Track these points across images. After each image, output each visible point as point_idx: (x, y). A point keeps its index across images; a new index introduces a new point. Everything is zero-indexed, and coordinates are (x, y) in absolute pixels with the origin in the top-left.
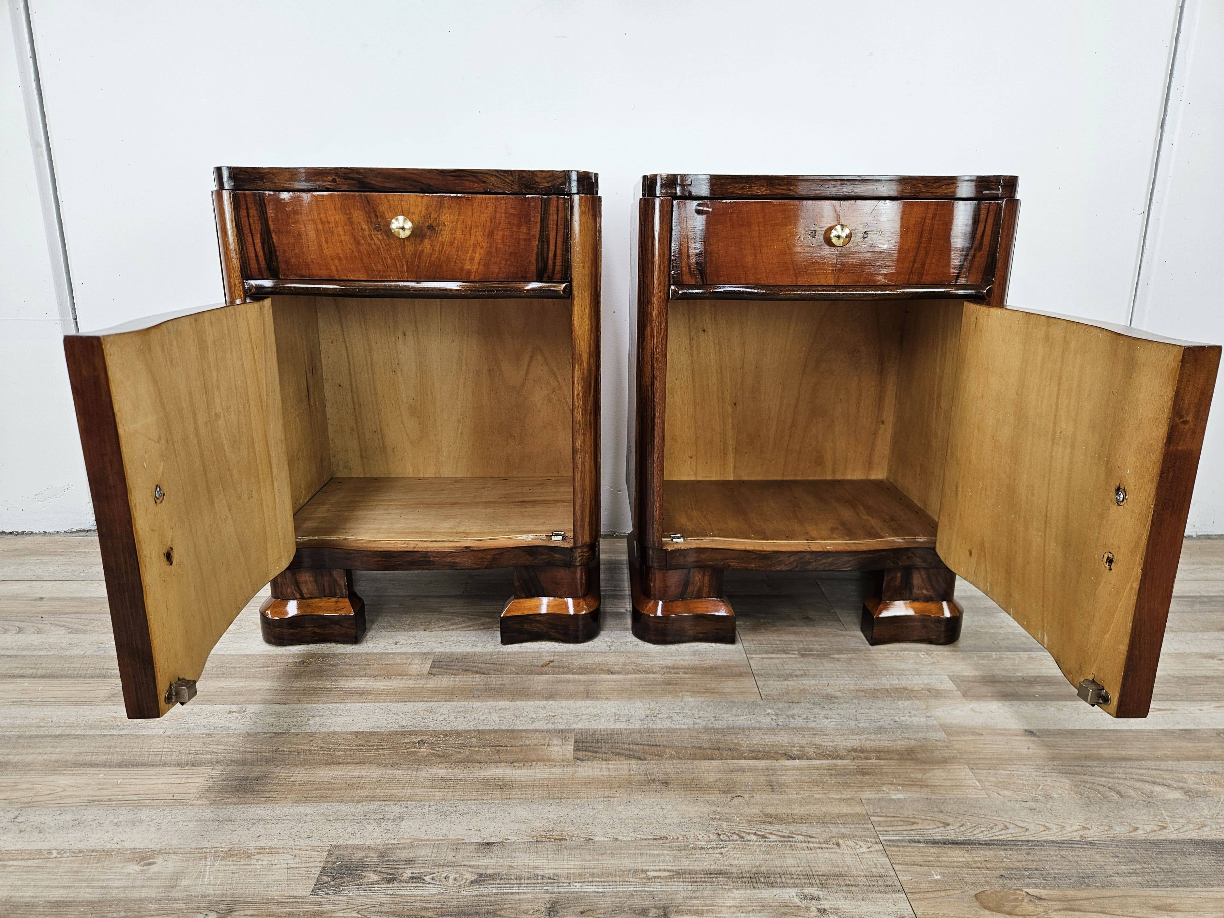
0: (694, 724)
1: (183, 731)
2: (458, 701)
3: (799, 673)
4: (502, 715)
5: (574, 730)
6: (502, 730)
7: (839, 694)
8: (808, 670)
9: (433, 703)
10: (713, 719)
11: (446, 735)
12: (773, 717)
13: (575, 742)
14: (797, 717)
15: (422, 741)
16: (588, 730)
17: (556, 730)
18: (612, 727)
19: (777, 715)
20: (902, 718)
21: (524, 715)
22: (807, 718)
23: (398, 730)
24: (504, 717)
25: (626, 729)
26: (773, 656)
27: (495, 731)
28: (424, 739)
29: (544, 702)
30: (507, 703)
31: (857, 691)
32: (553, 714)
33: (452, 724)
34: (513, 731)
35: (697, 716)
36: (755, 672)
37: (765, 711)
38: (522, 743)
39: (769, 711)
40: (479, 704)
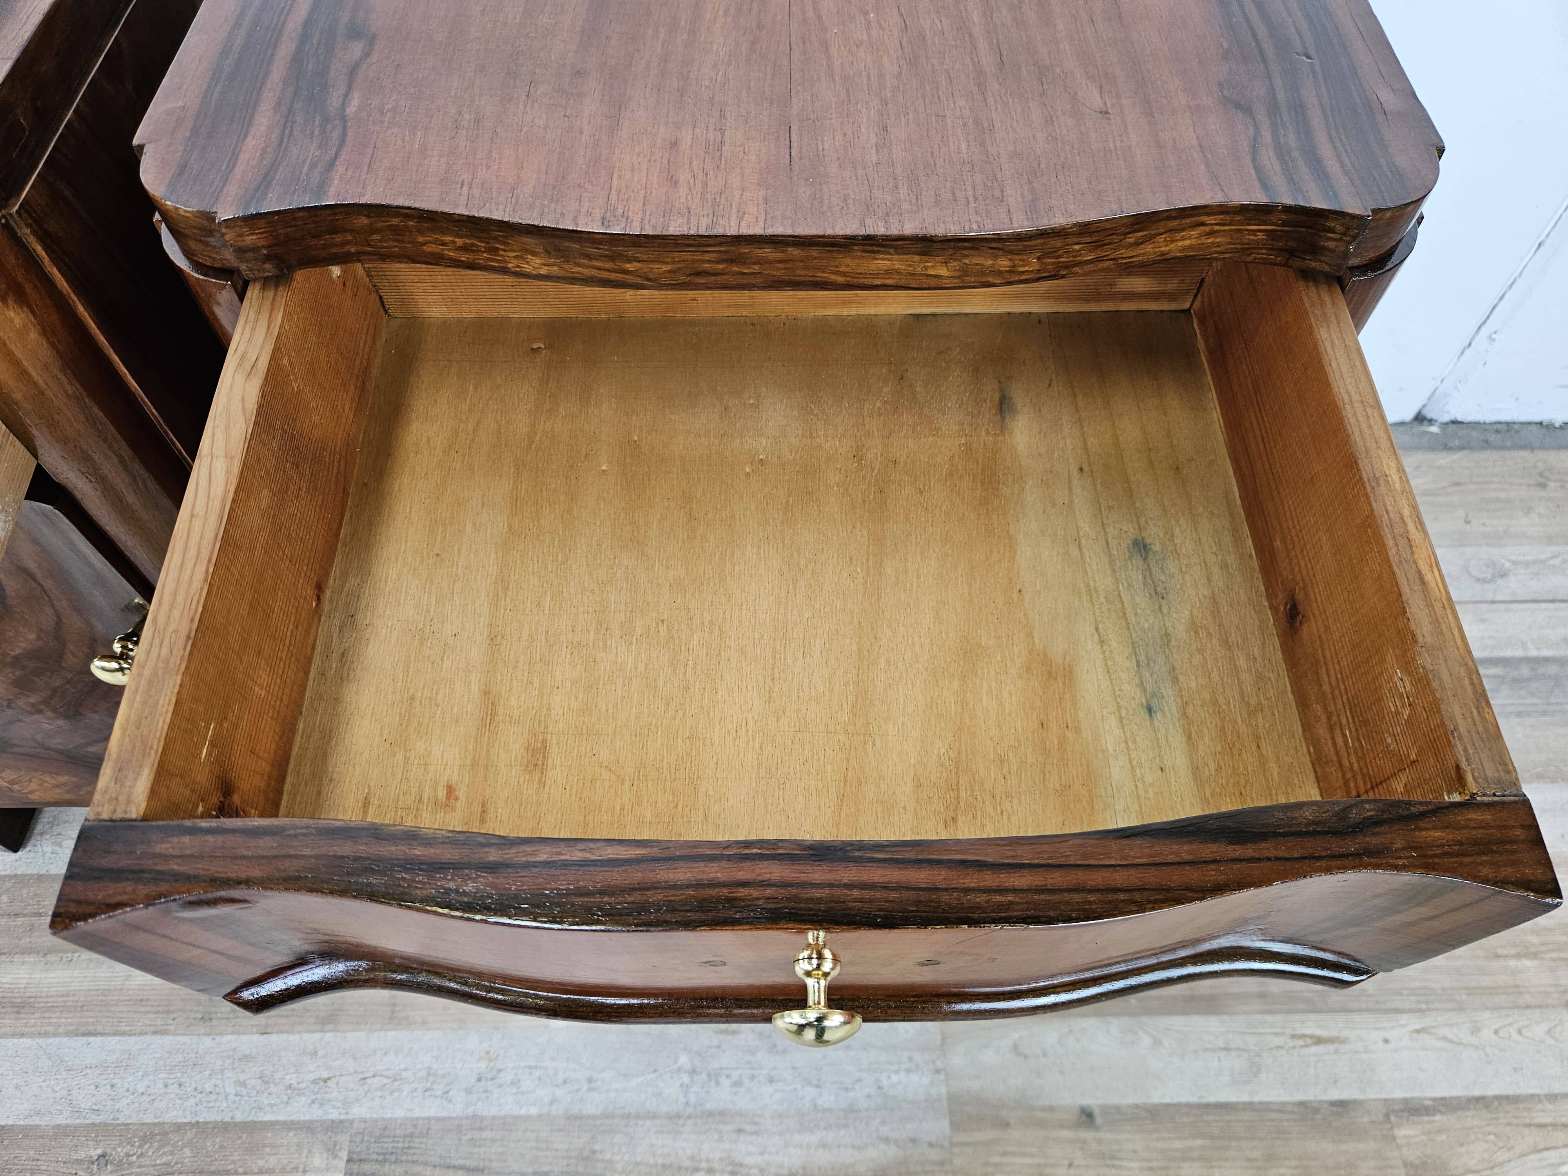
0: (553, 1101)
2: (175, 1034)
4: (242, 1077)
5: (352, 1122)
6: (236, 1124)
9: (133, 1039)
11: (144, 1139)
12: (686, 1079)
13: (349, 1161)
15: (103, 1155)
16: (376, 1121)
17: (323, 1122)
18: (418, 1113)
19: (693, 1072)
20: (895, 1078)
21: (278, 1076)
22: (738, 1084)
23: (69, 1121)
24: (243, 1084)
25: (439, 1119)
27: (225, 1127)
28: (108, 1151)
29: (317, 1036)
30: (256, 1038)
32: (325, 1075)
33: (156, 1104)
34: (252, 1127)
35: (561, 1077)
38: (261, 1163)
40: (207, 1041)
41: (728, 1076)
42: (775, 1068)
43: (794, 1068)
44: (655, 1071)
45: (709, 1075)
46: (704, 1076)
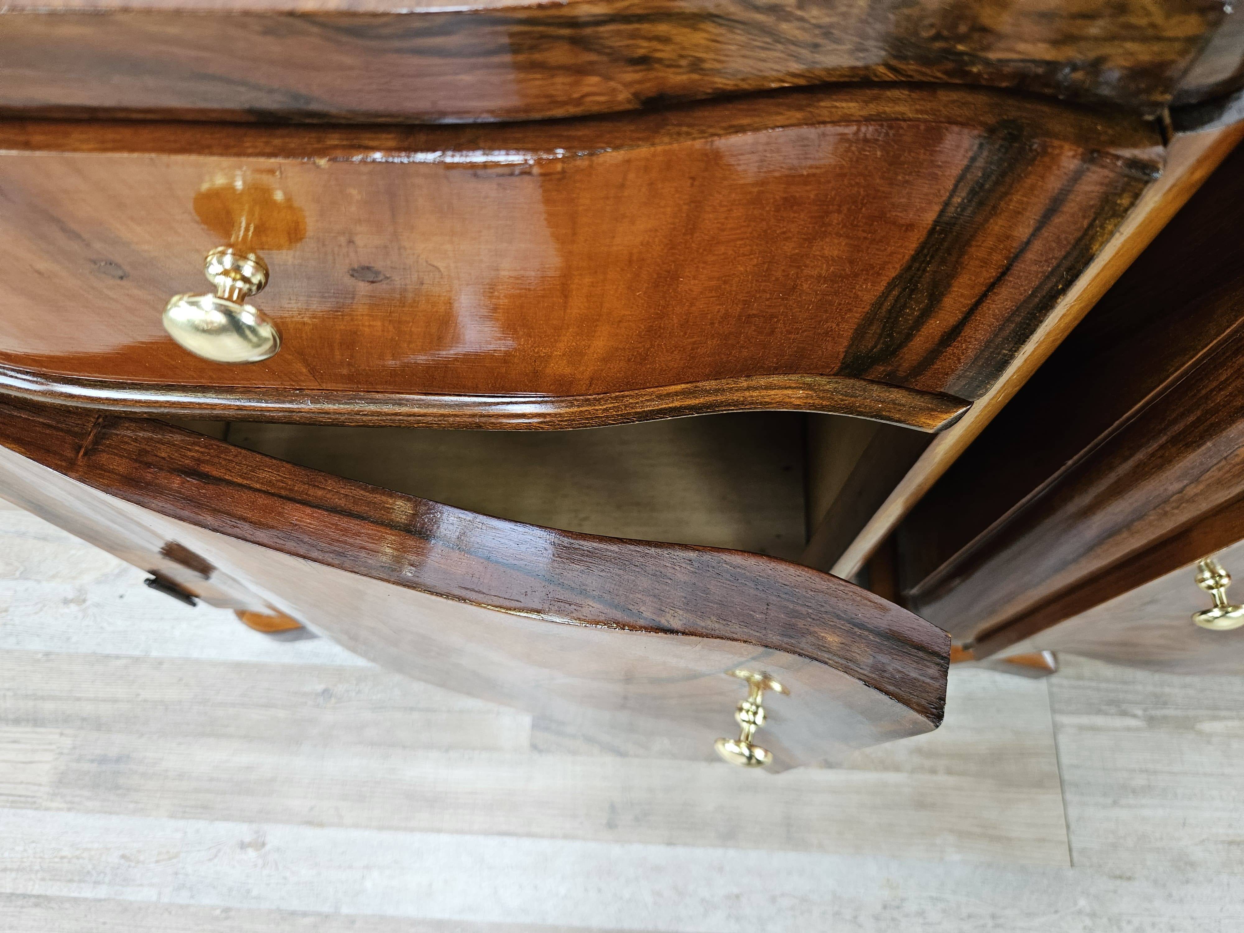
1: (183, 898)
2: (585, 840)
3: (1140, 781)
4: (657, 888)
7: (1197, 854)
8: (1155, 772)
9: (546, 843)
10: (990, 923)
12: (1088, 922)
14: (1124, 924)
19: (1093, 915)
21: (691, 888)
23: (502, 919)
24: (660, 894)
26: (1099, 721)
29: (721, 851)
31: (1231, 843)
32: (735, 890)
35: (965, 911)
36: (1067, 777)
37: (1075, 904)
39: (1082, 903)
41: (1129, 922)
42: (1174, 917)
43: (1192, 918)
44: (1056, 912)
45: (1110, 920)
46: (1105, 920)
